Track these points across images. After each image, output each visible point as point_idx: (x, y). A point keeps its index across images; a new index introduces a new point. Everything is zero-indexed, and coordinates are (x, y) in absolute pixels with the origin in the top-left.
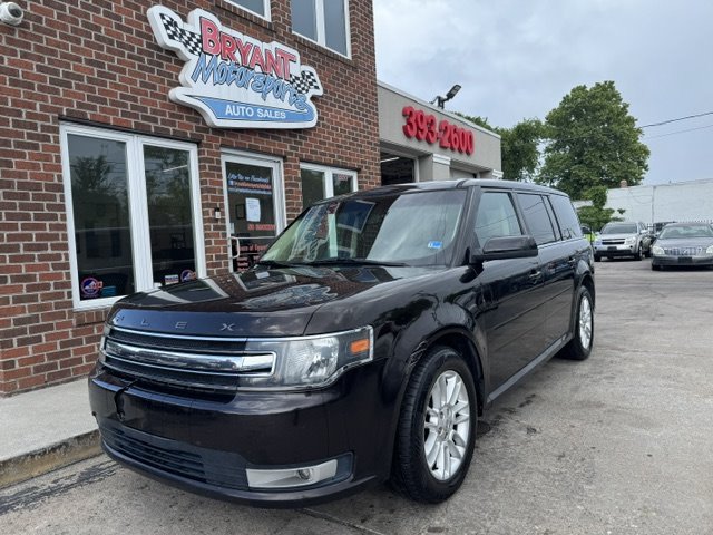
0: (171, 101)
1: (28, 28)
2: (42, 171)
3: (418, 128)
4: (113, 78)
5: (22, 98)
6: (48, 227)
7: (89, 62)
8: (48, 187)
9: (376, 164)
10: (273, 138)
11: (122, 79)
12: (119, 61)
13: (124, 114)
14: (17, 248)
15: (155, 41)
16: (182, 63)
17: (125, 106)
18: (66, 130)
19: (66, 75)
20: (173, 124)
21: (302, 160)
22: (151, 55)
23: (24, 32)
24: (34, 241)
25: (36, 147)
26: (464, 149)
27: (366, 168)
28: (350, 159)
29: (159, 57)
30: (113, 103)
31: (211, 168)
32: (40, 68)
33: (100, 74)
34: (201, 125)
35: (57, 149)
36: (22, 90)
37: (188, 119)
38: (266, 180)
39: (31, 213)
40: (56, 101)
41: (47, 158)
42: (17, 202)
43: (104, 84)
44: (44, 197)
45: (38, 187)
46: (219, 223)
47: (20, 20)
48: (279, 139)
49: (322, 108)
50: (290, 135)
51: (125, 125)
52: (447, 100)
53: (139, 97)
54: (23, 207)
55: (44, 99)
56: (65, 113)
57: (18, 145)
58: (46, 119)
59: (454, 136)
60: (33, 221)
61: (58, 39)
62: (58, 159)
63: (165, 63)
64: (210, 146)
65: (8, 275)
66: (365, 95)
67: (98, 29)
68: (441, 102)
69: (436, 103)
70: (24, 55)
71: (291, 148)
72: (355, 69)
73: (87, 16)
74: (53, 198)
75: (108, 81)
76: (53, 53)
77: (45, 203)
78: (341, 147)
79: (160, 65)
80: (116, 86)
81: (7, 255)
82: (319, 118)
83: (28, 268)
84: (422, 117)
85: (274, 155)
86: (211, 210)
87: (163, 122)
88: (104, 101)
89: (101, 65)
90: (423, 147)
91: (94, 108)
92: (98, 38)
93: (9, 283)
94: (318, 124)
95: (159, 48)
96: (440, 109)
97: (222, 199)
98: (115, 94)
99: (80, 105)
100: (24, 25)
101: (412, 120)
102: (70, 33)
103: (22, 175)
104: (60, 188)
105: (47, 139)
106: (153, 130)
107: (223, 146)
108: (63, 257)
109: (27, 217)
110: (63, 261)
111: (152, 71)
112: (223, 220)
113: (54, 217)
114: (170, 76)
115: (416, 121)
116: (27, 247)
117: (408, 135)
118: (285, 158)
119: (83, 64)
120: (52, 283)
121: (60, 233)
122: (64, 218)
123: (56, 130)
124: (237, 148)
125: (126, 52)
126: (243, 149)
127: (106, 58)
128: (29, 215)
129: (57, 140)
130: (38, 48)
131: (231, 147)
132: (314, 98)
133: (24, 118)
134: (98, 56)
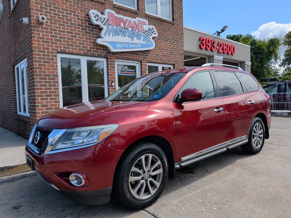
0: (96, 44)
1: (48, 23)
2: (51, 70)
3: (206, 45)
4: (76, 37)
5: (45, 47)
6: (53, 89)
7: (68, 32)
8: (53, 76)
9: (182, 62)
10: (136, 54)
11: (79, 37)
12: (78, 31)
13: (79, 49)
14: (42, 96)
15: (91, 22)
16: (101, 29)
17: (80, 46)
18: (59, 56)
19: (60, 37)
20: (97, 52)
21: (148, 62)
22: (90, 27)
23: (47, 25)
24: (48, 94)
25: (49, 62)
26: (230, 53)
27: (177, 64)
28: (169, 61)
29: (92, 28)
30: (76, 46)
31: (111, 67)
32: (51, 36)
33: (72, 36)
34: (108, 51)
35: (56, 63)
36: (45, 44)
37: (103, 50)
38: (133, 71)
39: (47, 84)
40: (56, 47)
41: (53, 66)
42: (43, 81)
43: (73, 39)
44: (52, 79)
45: (50, 75)
46: (113, 87)
47: (45, 21)
48: (139, 55)
49: (158, 41)
50: (143, 53)
51: (79, 53)
52: (221, 32)
53: (85, 43)
54: (45, 82)
55: (52, 46)
56: (59, 50)
57: (44, 62)
58: (53, 53)
59: (225, 47)
60: (48, 87)
61: (58, 25)
62: (57, 66)
63: (94, 30)
64: (111, 59)
65: (40, 105)
66: (178, 35)
67: (71, 20)
68: (219, 33)
69: (216, 34)
70: (47, 32)
71: (143, 58)
72: (173, 24)
73: (67, 16)
74: (54, 79)
75: (74, 38)
76: (56, 30)
77: (52, 81)
78: (166, 56)
79: (93, 31)
80: (77, 40)
81: (40, 98)
82: (156, 45)
83: (46, 102)
84: (208, 41)
85: (136, 61)
86: (110, 82)
87: (94, 51)
88: (72, 45)
89: (72, 33)
90: (208, 53)
91: (69, 48)
92: (71, 23)
93: (40, 107)
94: (155, 48)
95: (92, 25)
96: (218, 37)
97: (115, 78)
98: (76, 43)
99: (64, 47)
100: (47, 22)
101: (204, 42)
102: (61, 23)
103: (45, 72)
104: (57, 76)
105: (53, 59)
106: (90, 54)
107: (116, 58)
108: (57, 99)
109: (46, 86)
110: (57, 100)
111: (90, 33)
112: (115, 86)
113: (55, 86)
114: (96, 34)
115: (206, 42)
116: (46, 96)
117: (201, 48)
118: (141, 62)
119: (66, 33)
120: (54, 107)
121: (57, 91)
122: (58, 86)
123: (56, 56)
124: (122, 59)
125: (81, 27)
126: (124, 59)
127: (73, 30)
128: (47, 85)
129: (56, 60)
130: (51, 29)
131: (119, 59)
132: (153, 38)
133: (46, 53)
134: (71, 30)
